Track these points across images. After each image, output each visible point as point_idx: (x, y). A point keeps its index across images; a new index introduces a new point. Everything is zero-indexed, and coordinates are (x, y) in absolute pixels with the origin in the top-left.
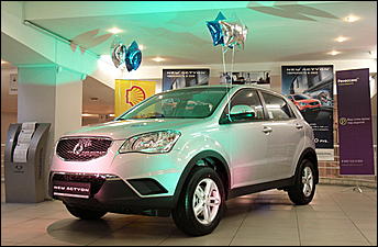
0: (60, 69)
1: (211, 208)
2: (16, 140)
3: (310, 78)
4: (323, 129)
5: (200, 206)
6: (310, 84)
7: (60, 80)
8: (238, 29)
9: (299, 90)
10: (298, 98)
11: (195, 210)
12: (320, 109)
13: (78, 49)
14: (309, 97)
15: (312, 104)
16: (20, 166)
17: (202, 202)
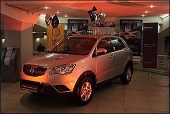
0: (23, 24)
1: (88, 93)
2: (5, 56)
3: (132, 25)
4: (137, 48)
5: (83, 94)
6: (132, 28)
7: (23, 28)
8: (102, 14)
9: (127, 31)
10: (127, 34)
11: (82, 96)
12: (136, 39)
13: (30, 13)
14: (131, 34)
15: (132, 37)
16: (7, 67)
17: (84, 92)
